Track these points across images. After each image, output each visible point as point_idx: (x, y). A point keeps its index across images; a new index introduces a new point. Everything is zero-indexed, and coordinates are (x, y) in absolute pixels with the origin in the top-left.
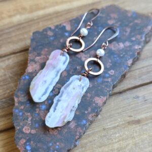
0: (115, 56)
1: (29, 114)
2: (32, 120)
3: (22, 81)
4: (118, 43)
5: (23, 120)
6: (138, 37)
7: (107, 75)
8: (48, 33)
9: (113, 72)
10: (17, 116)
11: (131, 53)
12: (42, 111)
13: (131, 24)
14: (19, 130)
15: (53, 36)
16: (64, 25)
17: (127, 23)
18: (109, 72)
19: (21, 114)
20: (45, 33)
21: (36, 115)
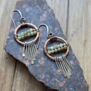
0: (48, 22)
1: (53, 79)
3: (32, 71)
4: (42, 16)
5: (55, 83)
6: (45, 5)
7: (56, 32)
9: (56, 28)
10: (51, 85)
11: (52, 15)
12: (56, 72)
13: (36, 3)
14: (59, 88)
18: (56, 30)
19: (51, 82)
20: (9, 43)
21: (56, 76)
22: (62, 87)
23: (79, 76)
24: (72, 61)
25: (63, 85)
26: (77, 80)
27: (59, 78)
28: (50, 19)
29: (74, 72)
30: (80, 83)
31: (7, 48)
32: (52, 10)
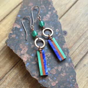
0: (51, 22)
2: (51, 79)
3: (28, 67)
4: (46, 16)
5: (48, 82)
6: (50, 6)
7: (57, 33)
8: (13, 37)
9: (57, 30)
10: (43, 83)
11: (55, 16)
12: (51, 71)
13: (42, 3)
14: (51, 87)
15: (16, 36)
16: (15, 26)
17: (39, 4)
18: (56, 31)
19: (44, 81)
20: (11, 38)
21: (50, 75)
22: (54, 86)
23: (71, 78)
24: (67, 63)
25: (55, 84)
26: (69, 82)
27: (52, 77)
28: (53, 20)
29: (68, 74)
30: (71, 85)
31: (9, 42)
32: (56, 11)
